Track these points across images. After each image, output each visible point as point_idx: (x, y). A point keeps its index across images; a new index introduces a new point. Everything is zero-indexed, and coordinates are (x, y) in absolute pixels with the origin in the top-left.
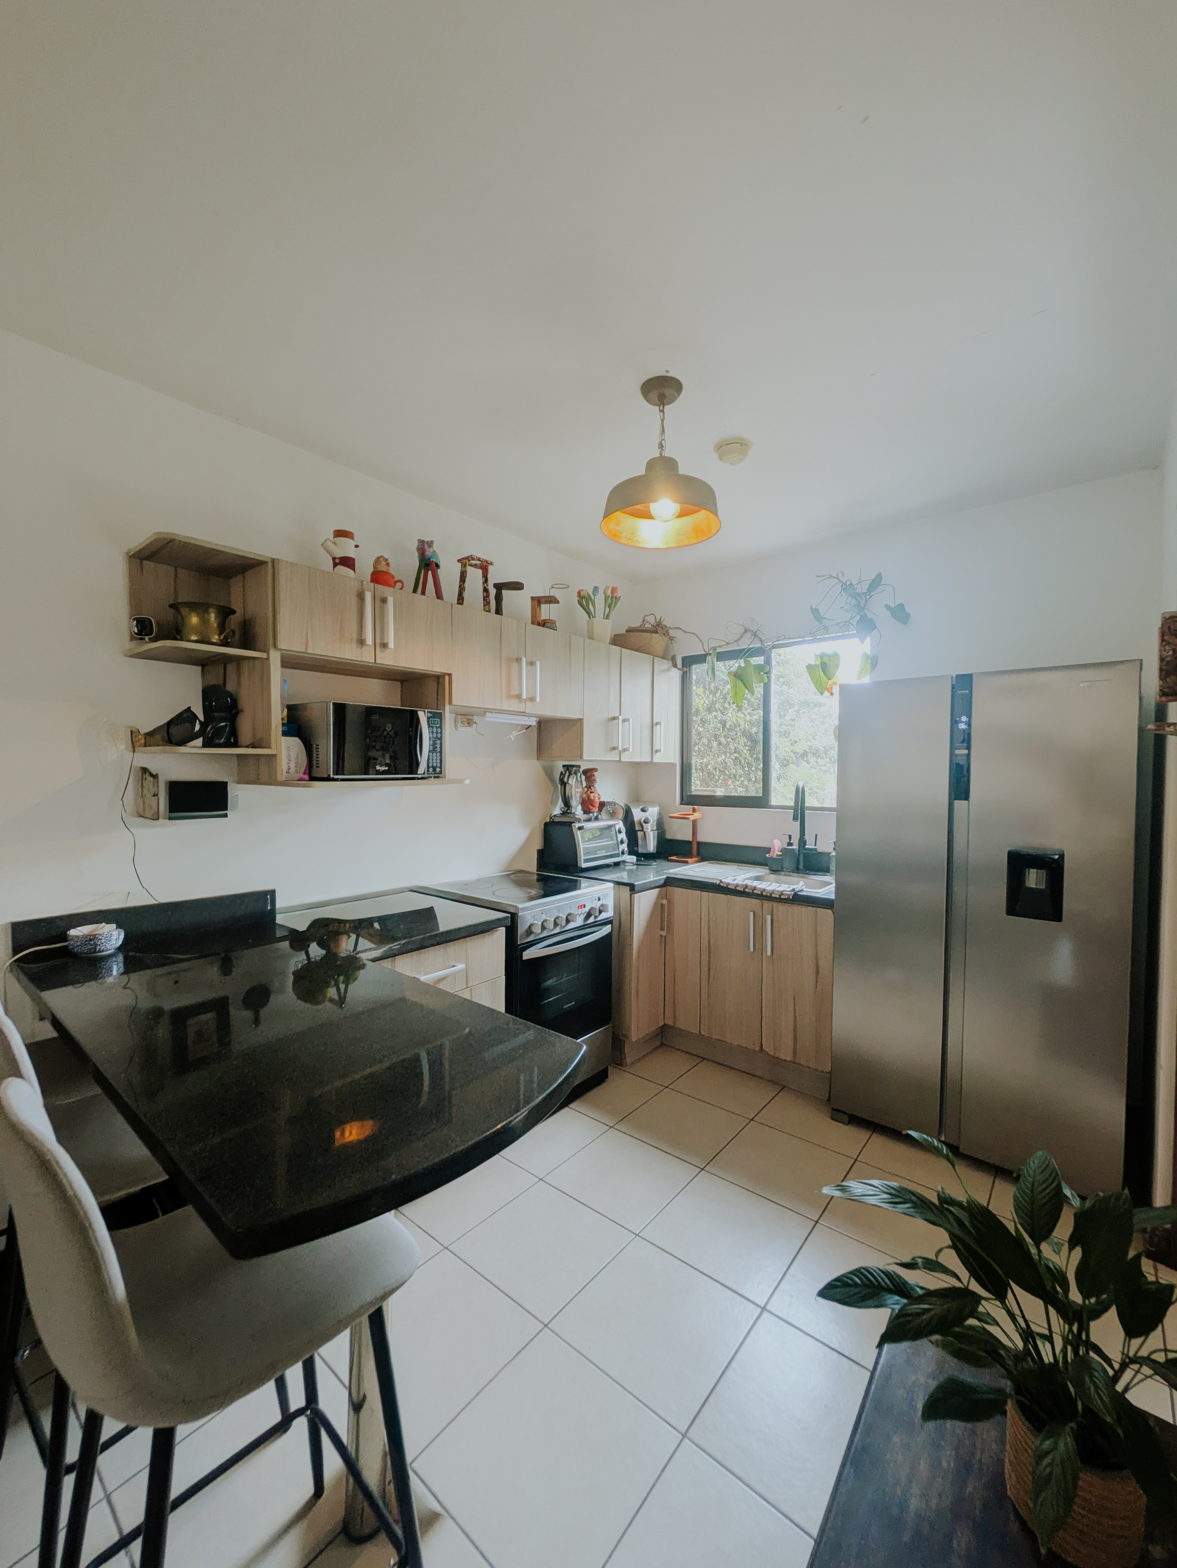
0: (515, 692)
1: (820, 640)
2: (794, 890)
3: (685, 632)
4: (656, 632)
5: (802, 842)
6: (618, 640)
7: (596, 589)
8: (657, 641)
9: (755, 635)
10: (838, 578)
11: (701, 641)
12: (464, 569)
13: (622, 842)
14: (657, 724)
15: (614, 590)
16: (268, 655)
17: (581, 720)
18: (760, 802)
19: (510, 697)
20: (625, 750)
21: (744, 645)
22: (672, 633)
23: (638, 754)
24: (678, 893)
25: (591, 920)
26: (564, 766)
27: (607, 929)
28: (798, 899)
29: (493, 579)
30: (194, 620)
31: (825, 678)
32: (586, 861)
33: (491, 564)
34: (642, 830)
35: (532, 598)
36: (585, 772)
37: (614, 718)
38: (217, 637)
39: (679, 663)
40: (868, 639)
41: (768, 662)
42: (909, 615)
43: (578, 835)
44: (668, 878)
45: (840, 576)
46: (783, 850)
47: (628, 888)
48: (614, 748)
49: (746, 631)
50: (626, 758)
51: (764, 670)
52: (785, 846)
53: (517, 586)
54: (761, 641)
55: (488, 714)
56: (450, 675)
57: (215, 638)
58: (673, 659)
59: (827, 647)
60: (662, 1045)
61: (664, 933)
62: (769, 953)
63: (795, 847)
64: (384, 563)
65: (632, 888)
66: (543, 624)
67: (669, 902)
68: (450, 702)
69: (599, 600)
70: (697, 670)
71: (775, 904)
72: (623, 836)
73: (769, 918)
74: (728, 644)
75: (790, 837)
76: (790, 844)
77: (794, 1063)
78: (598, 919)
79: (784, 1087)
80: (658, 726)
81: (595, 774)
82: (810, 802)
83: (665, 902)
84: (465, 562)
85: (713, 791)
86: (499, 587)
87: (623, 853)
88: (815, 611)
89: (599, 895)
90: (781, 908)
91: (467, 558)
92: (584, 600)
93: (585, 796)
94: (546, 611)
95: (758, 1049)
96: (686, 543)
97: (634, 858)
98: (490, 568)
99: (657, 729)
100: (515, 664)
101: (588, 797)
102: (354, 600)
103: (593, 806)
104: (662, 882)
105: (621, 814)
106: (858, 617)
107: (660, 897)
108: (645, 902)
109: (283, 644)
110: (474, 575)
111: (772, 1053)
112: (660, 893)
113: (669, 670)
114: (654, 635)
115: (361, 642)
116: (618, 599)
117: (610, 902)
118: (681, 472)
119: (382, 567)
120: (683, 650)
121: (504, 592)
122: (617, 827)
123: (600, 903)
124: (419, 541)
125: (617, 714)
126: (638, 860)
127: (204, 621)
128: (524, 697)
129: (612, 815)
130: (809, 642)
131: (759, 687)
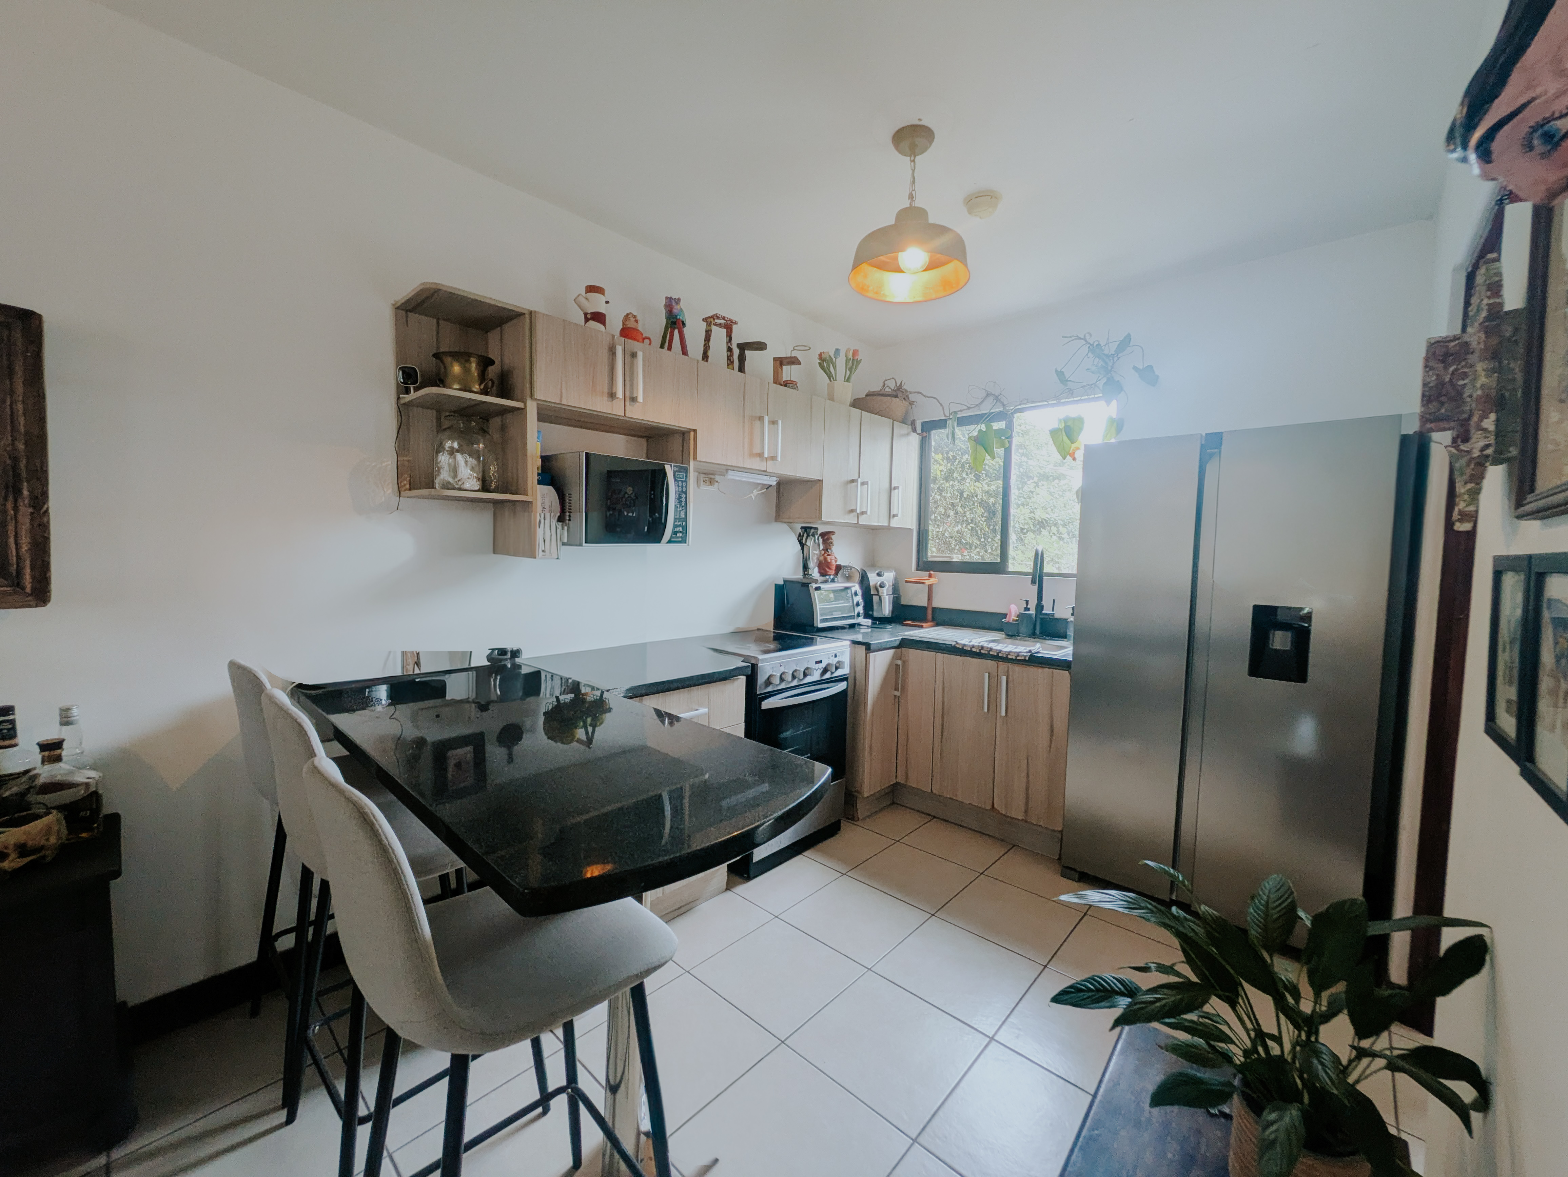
0: (757, 450)
1: (1064, 404)
2: (1030, 651)
3: (925, 396)
4: (896, 396)
5: (1040, 607)
6: (857, 404)
7: (837, 351)
8: (898, 405)
9: (997, 398)
10: (1085, 339)
11: (941, 405)
12: (708, 328)
13: (858, 604)
14: (895, 488)
15: (855, 352)
16: (525, 404)
17: (820, 481)
18: (996, 568)
19: (752, 455)
20: (863, 513)
21: (985, 409)
22: (912, 397)
23: (875, 518)
24: (913, 654)
25: (828, 676)
26: (802, 528)
27: (842, 686)
28: (1034, 661)
29: (737, 339)
30: (457, 369)
31: (1068, 441)
32: (823, 621)
33: (736, 323)
34: (878, 595)
35: (775, 359)
36: (823, 535)
37: (853, 481)
38: (477, 387)
39: (919, 430)
40: (1114, 403)
41: (1010, 426)
42: (1158, 376)
43: (816, 595)
44: (903, 640)
45: (1088, 337)
46: (1020, 616)
47: (864, 647)
48: (852, 511)
49: (988, 395)
50: (863, 521)
51: (1006, 436)
52: (1022, 611)
53: (760, 346)
54: (1004, 405)
55: (730, 472)
56: (695, 431)
58: (913, 423)
59: (1071, 410)
60: (893, 803)
61: (897, 693)
62: (1003, 714)
63: (1032, 612)
64: (632, 319)
65: (868, 647)
66: (786, 384)
67: (904, 662)
68: (695, 458)
69: (841, 362)
70: (937, 437)
71: (1010, 665)
72: (859, 598)
73: (1004, 678)
74: (969, 408)
75: (1027, 602)
76: (1027, 609)
77: (1026, 822)
78: (835, 675)
79: (1014, 846)
80: (897, 491)
81: (833, 537)
82: (1047, 569)
83: (899, 662)
84: (709, 321)
85: (949, 557)
86: (743, 347)
87: (858, 615)
88: (1060, 374)
89: (835, 652)
90: (1017, 669)
91: (712, 317)
92: (825, 363)
93: (822, 558)
94: (787, 372)
95: (989, 807)
96: (934, 296)
97: (869, 622)
98: (734, 327)
99: (895, 493)
100: (757, 423)
101: (825, 559)
102: (604, 354)
103: (830, 569)
104: (898, 643)
105: (857, 577)
106: (1105, 380)
107: (895, 658)
108: (880, 662)
109: (539, 395)
110: (718, 334)
111: (1004, 813)
112: (895, 653)
113: (908, 434)
114: (894, 399)
115: (612, 395)
116: (859, 362)
117: (846, 659)
118: (931, 221)
119: (631, 324)
120: (922, 415)
121: (748, 353)
122: (853, 590)
123: (837, 659)
124: (667, 298)
125: (856, 477)
126: (873, 624)
127: (466, 371)
128: (766, 455)
129: (849, 578)
130: (1053, 405)
131: (1000, 451)
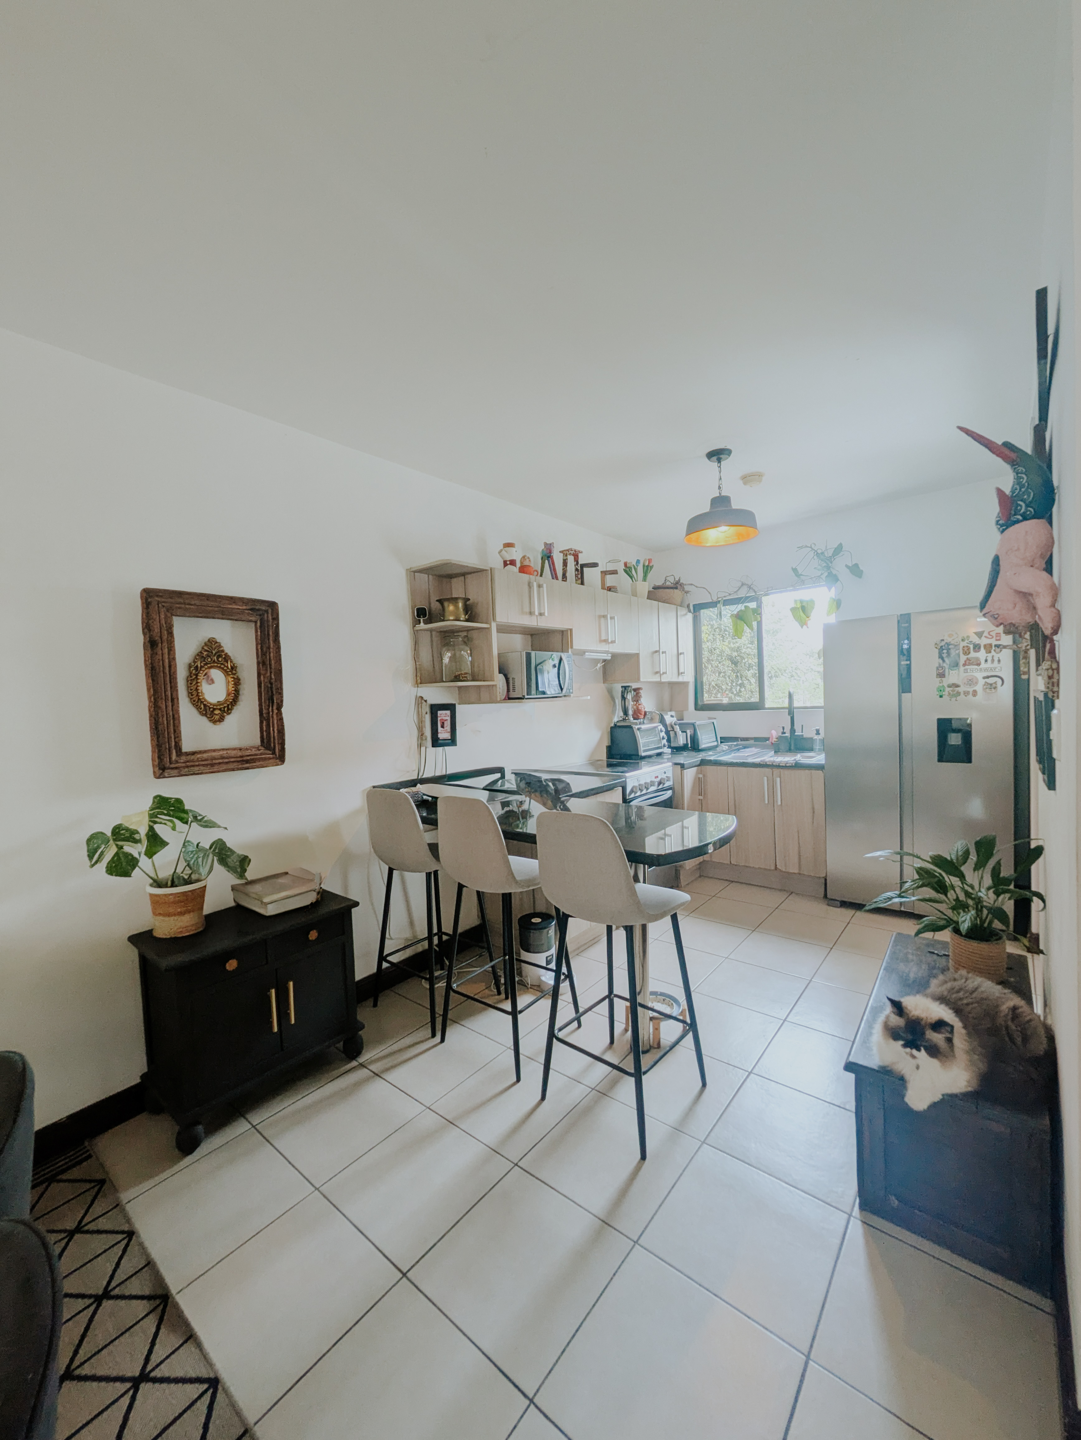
0: (603, 638)
1: (798, 590)
2: (795, 760)
3: (696, 587)
4: (676, 588)
5: (793, 730)
6: (651, 596)
7: (638, 561)
8: (677, 593)
9: (750, 587)
10: (811, 547)
11: (709, 593)
12: (565, 558)
13: (663, 738)
14: (681, 654)
15: (650, 561)
16: (491, 625)
17: (638, 655)
18: (757, 706)
19: (601, 641)
20: (664, 673)
21: (742, 594)
22: (687, 588)
23: (671, 676)
24: (709, 769)
25: (661, 787)
26: (622, 687)
27: (669, 793)
28: (797, 766)
29: (580, 562)
30: (452, 608)
31: (804, 616)
32: (645, 751)
33: (582, 552)
34: (673, 730)
35: (601, 572)
36: (635, 690)
37: (656, 652)
38: (463, 616)
39: (692, 608)
40: (833, 589)
41: (759, 606)
42: (862, 571)
43: (638, 734)
44: (702, 760)
45: (813, 546)
46: (779, 738)
47: (679, 766)
48: (657, 673)
49: (743, 584)
50: (665, 679)
51: (757, 612)
52: (780, 735)
53: (595, 565)
54: (755, 592)
55: (587, 653)
56: (571, 630)
57: (463, 617)
58: (688, 606)
59: (804, 594)
60: (700, 876)
61: (701, 797)
62: (779, 803)
63: (788, 734)
64: (528, 560)
65: (682, 766)
66: (609, 589)
67: (704, 776)
68: (572, 647)
69: (640, 569)
70: (705, 614)
71: (782, 770)
72: (663, 734)
73: (778, 779)
74: (730, 594)
75: (783, 728)
76: (784, 733)
77: (800, 874)
78: (665, 786)
79: (792, 893)
80: (682, 655)
81: (641, 691)
82: (796, 704)
83: (701, 776)
84: (565, 553)
85: (721, 700)
86: (583, 566)
87: (664, 746)
88: (795, 570)
89: (665, 770)
90: (787, 772)
91: (568, 550)
92: (628, 570)
93: (635, 707)
94: (610, 580)
95: (773, 868)
96: (731, 542)
97: (669, 750)
98: (580, 555)
99: (681, 657)
100: (602, 619)
101: (638, 708)
102: (526, 587)
103: (641, 714)
104: (699, 762)
105: (657, 718)
106: (826, 574)
107: (698, 773)
108: (690, 775)
109: (499, 618)
110: (571, 560)
111: (784, 870)
112: (697, 770)
113: (686, 614)
114: (675, 590)
115: (531, 613)
116: (652, 567)
117: (670, 774)
118: (733, 506)
119: (526, 563)
120: (694, 599)
121: (585, 569)
122: (659, 728)
123: (666, 775)
124: (546, 544)
125: (658, 649)
126: (672, 751)
127: (457, 607)
128: (610, 641)
130: (790, 591)
131: (755, 624)
